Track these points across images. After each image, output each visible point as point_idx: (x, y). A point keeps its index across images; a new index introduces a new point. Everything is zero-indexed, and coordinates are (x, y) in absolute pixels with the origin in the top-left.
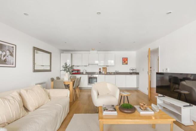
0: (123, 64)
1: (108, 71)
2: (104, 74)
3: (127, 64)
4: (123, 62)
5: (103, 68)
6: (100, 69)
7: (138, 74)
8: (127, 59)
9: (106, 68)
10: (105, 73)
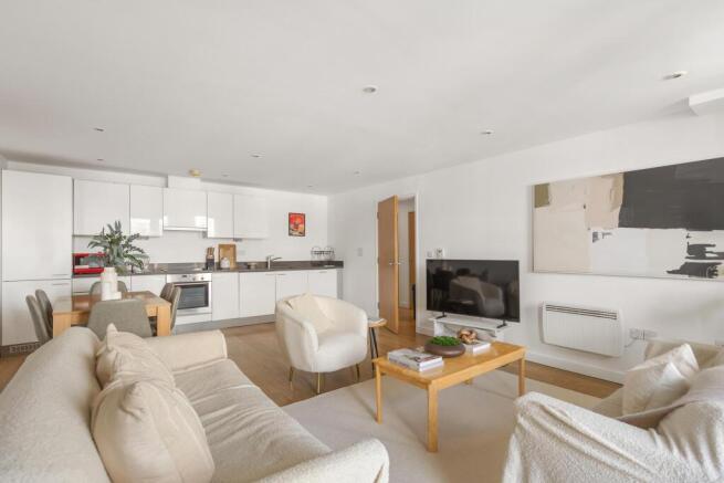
0: (290, 234)
1: (240, 259)
2: (228, 270)
3: (303, 234)
4: (292, 226)
5: (221, 246)
6: (210, 250)
7: (339, 264)
8: (302, 217)
9: (234, 246)
10: (233, 266)
